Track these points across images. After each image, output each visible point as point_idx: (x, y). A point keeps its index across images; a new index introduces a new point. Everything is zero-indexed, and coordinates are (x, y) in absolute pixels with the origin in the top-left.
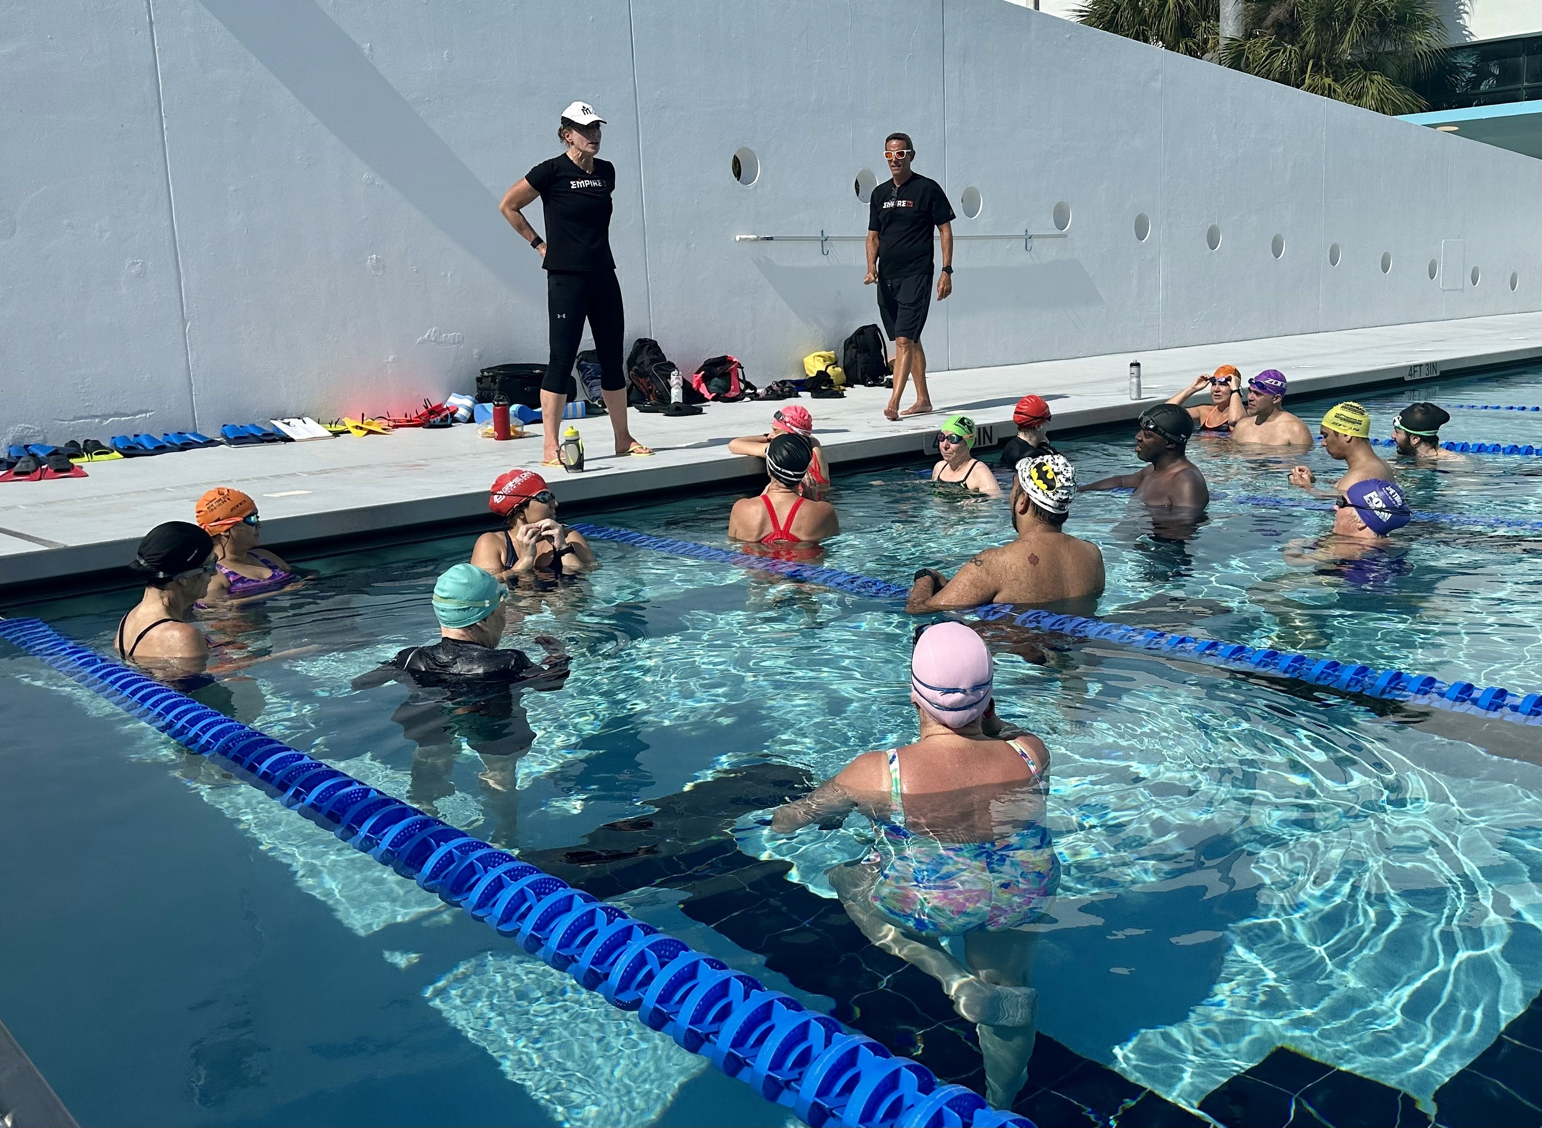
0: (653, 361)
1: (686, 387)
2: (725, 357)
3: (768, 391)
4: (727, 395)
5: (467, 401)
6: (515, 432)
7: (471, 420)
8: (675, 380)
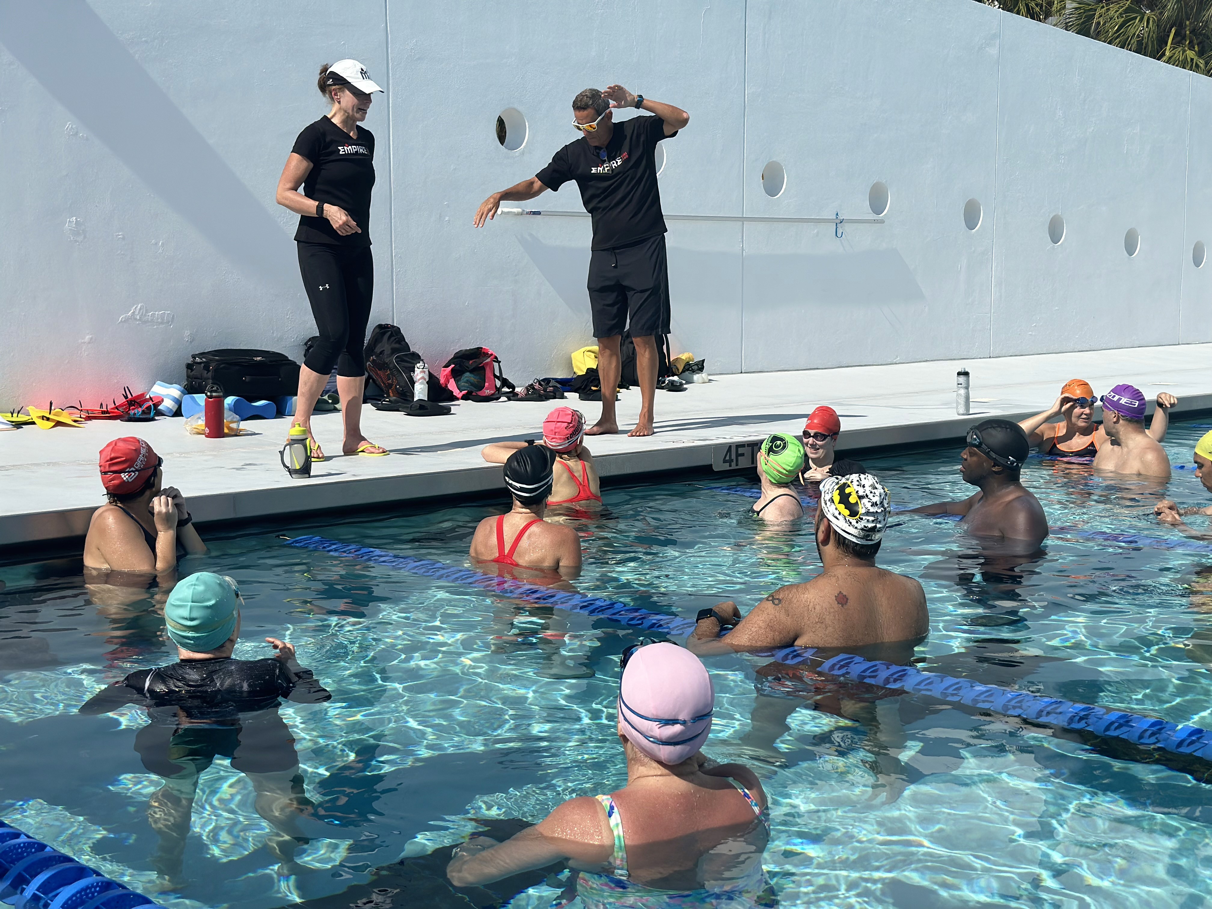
0: (394, 351)
1: (433, 382)
2: (479, 349)
3: (528, 390)
4: (480, 393)
5: (175, 391)
6: (229, 428)
7: (178, 413)
8: (420, 374)
